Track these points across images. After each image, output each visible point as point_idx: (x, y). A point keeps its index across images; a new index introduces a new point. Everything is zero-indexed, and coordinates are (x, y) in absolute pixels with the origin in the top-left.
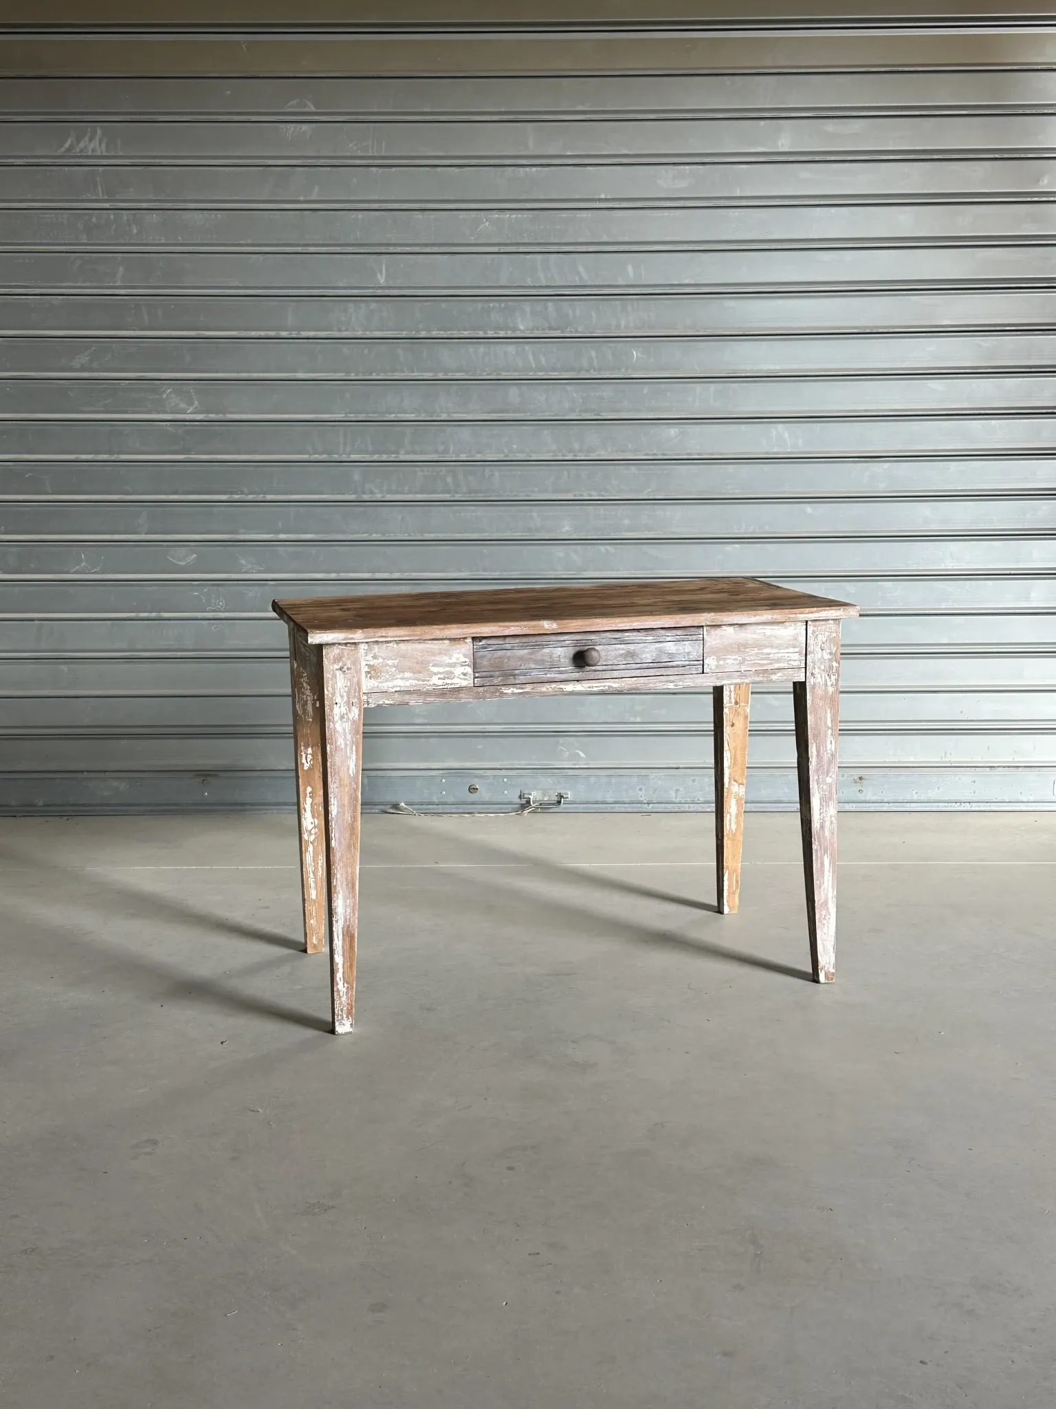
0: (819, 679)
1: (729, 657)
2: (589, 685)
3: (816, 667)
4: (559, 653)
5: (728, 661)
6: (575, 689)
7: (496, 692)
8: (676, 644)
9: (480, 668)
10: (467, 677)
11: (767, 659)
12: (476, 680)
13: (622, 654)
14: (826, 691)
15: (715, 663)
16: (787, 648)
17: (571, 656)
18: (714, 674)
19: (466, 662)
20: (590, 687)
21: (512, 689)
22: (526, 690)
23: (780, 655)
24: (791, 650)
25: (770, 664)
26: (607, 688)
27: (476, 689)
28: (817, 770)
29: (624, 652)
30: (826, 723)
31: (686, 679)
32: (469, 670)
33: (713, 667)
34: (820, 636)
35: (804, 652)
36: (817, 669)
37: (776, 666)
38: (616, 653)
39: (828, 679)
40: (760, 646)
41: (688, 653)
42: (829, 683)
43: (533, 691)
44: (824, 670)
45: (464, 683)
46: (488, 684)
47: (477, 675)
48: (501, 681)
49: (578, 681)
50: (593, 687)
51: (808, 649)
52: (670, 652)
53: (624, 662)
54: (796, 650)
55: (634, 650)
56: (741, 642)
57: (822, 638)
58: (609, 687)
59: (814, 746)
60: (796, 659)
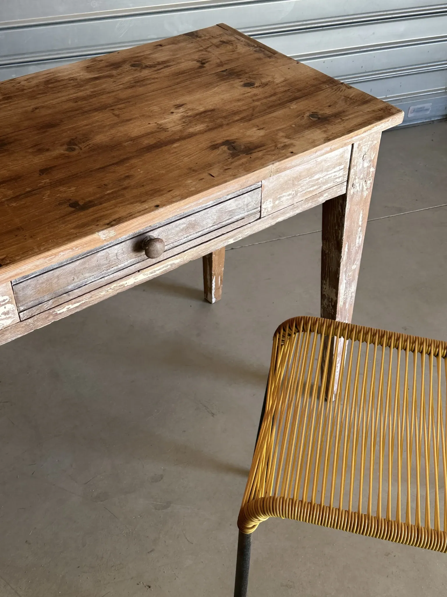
0: (358, 188)
1: (284, 194)
2: (150, 271)
3: (357, 177)
4: (116, 252)
5: (282, 199)
6: (136, 281)
7: (48, 317)
8: (236, 200)
9: (24, 300)
10: (10, 315)
11: (317, 184)
12: (20, 314)
13: (182, 230)
14: (362, 196)
15: (272, 205)
16: (334, 168)
17: (130, 249)
18: (271, 215)
19: (4, 301)
20: (151, 273)
21: (67, 307)
22: (83, 302)
23: (327, 177)
24: (337, 168)
25: (320, 187)
26: (169, 267)
27: (24, 323)
28: (346, 263)
29: (185, 225)
30: (358, 223)
31: (245, 230)
32: (11, 307)
33: (269, 209)
34: (364, 147)
35: (348, 167)
36: (357, 180)
37: (324, 188)
38: (178, 229)
39: (364, 185)
40: (311, 175)
41: (247, 205)
42: (365, 188)
43: (92, 299)
44: (362, 179)
45: (8, 322)
46: (38, 312)
47: (22, 308)
48: (53, 303)
49: (139, 271)
50: (155, 271)
51: (353, 163)
52: (230, 209)
53: (186, 236)
54: (342, 167)
55: (195, 220)
56: (295, 176)
57: (365, 149)
58: (171, 265)
59: (347, 245)
60: (341, 174)
